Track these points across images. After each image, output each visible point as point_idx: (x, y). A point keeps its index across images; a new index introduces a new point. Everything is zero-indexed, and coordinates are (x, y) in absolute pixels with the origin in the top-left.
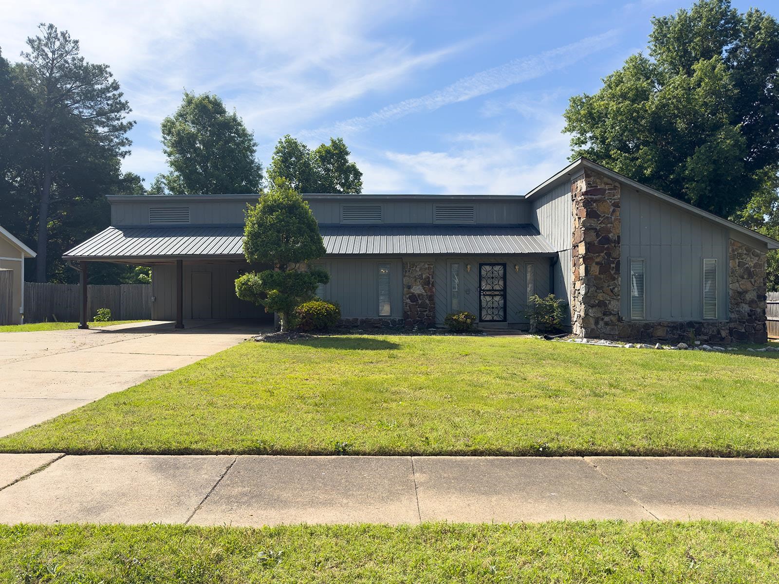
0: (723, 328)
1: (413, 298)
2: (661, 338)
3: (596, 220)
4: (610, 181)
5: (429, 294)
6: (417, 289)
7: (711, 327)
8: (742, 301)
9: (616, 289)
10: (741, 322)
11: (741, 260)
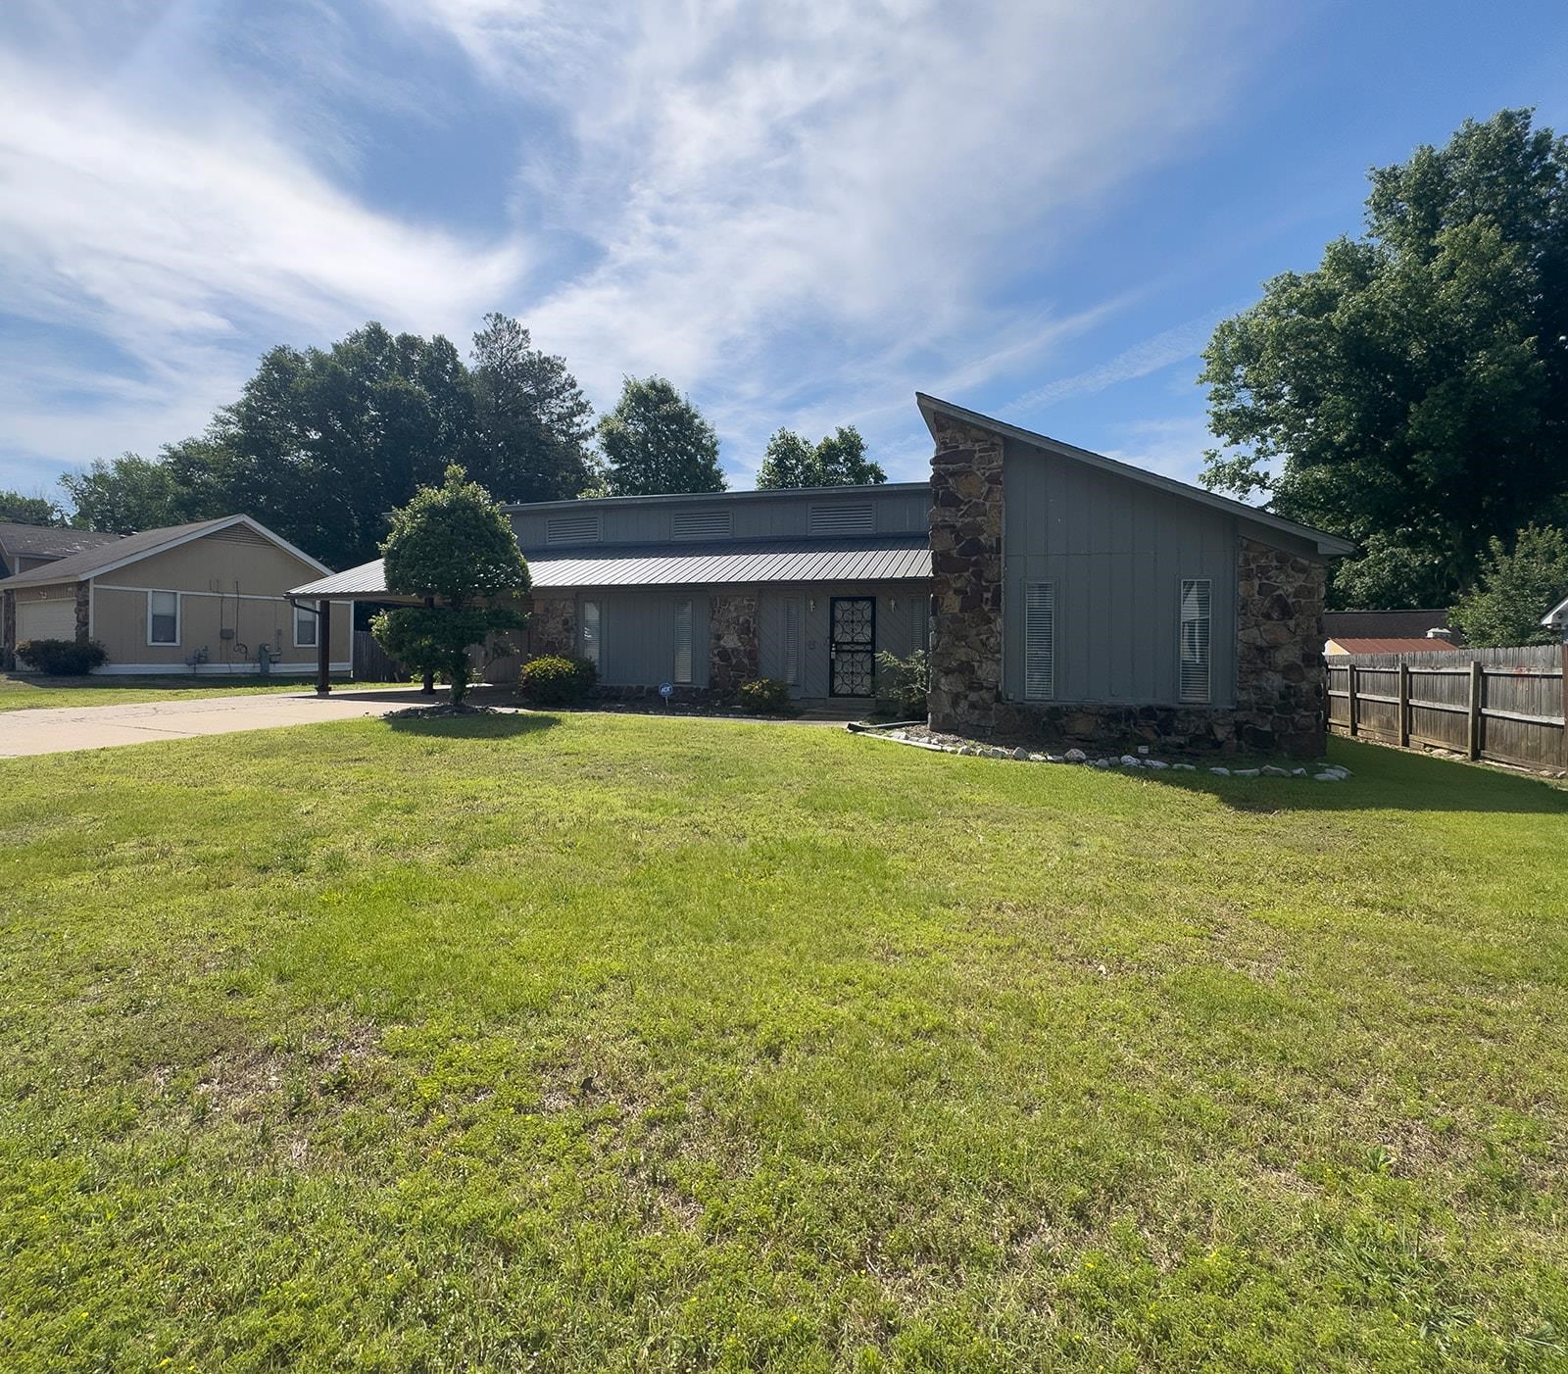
0: (1220, 722)
1: (724, 655)
2: (1082, 737)
3: (953, 509)
4: (982, 436)
5: (748, 648)
6: (731, 641)
7: (1193, 718)
8: (1267, 667)
9: (992, 640)
10: (1263, 711)
11: (1266, 581)
